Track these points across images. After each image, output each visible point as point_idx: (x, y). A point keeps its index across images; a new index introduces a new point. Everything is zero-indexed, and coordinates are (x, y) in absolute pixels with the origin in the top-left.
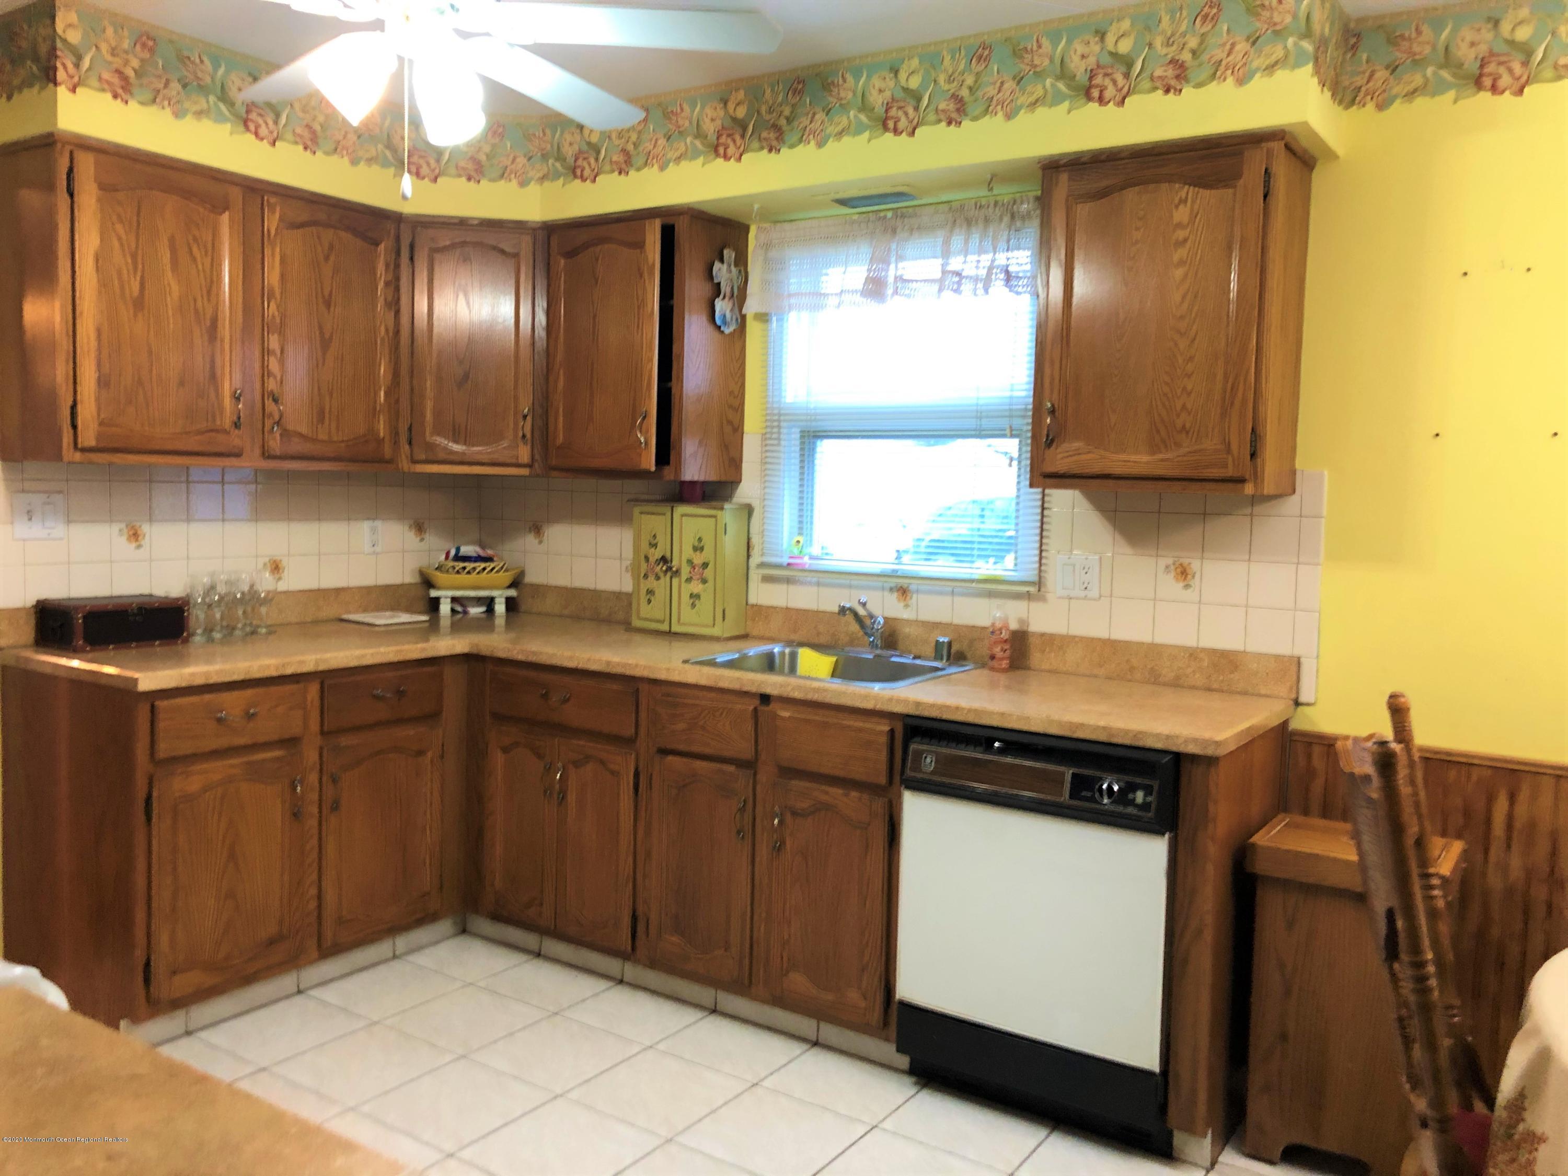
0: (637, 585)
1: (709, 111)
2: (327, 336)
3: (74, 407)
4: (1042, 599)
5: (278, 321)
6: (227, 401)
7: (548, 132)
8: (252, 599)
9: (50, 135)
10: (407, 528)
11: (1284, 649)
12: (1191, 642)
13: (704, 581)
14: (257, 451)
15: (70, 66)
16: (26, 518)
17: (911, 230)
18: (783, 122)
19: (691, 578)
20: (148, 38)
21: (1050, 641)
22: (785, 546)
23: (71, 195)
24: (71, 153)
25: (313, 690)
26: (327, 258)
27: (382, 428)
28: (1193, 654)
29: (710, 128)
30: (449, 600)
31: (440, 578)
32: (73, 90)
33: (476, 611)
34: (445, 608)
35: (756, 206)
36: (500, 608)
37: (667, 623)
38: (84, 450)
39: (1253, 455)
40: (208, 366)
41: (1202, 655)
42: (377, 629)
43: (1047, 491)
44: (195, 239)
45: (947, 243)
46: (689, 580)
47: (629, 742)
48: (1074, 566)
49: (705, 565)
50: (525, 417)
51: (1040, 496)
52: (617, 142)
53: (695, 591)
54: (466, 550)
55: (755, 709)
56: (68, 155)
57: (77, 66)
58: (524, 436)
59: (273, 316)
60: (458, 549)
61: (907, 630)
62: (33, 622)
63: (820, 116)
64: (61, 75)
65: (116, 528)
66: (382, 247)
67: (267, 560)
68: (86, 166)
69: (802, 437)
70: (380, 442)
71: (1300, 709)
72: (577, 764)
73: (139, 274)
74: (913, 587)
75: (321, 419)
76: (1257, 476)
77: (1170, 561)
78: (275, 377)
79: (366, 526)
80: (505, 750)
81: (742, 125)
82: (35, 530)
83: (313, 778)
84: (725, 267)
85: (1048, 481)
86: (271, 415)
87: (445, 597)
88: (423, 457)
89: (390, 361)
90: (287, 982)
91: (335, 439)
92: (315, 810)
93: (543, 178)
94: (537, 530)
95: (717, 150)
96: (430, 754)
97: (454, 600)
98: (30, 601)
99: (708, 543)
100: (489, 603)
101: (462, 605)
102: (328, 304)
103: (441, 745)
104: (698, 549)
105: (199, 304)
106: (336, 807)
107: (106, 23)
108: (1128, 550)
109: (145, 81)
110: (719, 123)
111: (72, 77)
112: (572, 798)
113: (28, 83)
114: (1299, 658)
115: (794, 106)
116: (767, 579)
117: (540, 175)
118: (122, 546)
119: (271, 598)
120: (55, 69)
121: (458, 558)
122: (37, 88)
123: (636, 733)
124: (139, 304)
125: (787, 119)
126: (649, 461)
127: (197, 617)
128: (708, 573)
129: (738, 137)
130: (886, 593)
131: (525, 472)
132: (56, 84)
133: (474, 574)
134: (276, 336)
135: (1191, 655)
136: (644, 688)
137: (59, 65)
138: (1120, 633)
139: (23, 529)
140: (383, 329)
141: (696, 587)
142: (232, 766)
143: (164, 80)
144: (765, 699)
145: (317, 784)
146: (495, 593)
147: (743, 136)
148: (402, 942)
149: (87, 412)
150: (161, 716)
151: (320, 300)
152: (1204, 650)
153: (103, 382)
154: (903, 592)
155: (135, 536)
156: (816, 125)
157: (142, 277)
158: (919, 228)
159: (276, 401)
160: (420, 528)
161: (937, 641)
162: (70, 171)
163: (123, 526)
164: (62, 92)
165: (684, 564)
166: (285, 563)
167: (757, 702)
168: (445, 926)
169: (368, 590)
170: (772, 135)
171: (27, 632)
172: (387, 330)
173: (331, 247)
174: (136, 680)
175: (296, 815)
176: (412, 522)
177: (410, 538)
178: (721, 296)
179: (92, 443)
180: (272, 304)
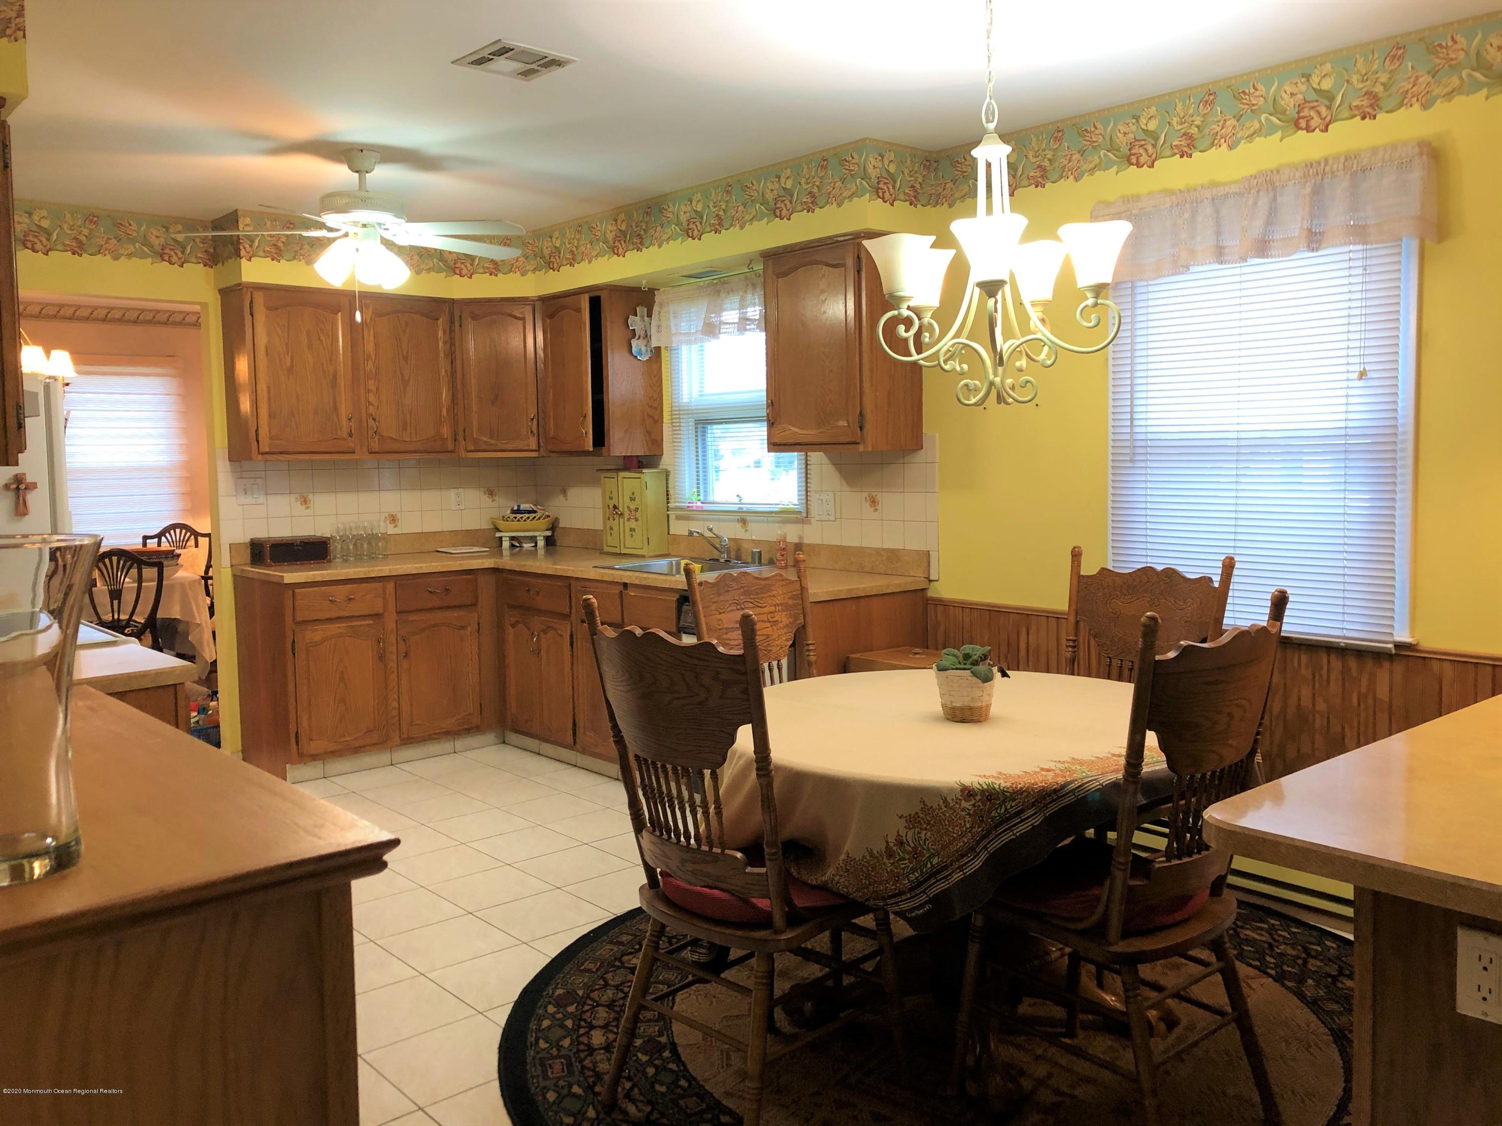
0: (605, 524)
1: (610, 228)
2: (406, 378)
3: (257, 430)
4: (810, 523)
5: (374, 371)
6: (344, 422)
7: (536, 241)
8: (372, 538)
9: (240, 285)
10: (482, 493)
11: (923, 548)
12: (877, 544)
13: (637, 520)
14: (365, 449)
15: (247, 246)
16: (243, 493)
17: (728, 293)
18: (642, 233)
19: (630, 518)
20: (291, 224)
21: (814, 549)
22: (687, 496)
23: (252, 315)
24: (251, 292)
25: (390, 586)
26: (404, 332)
27: (446, 431)
28: (878, 551)
29: (610, 236)
30: (508, 539)
31: (501, 524)
32: (250, 260)
33: (527, 546)
34: (506, 544)
35: (644, 282)
36: (541, 543)
37: (618, 548)
38: (262, 454)
39: (861, 428)
40: (332, 401)
41: (883, 553)
42: (453, 556)
43: (809, 454)
44: (321, 330)
45: (743, 299)
46: (629, 520)
47: (567, 617)
48: (822, 500)
49: (637, 509)
50: (532, 419)
51: (804, 457)
52: (568, 246)
53: (633, 527)
54: (524, 506)
55: (621, 591)
56: (250, 294)
57: (251, 246)
58: (532, 432)
59: (371, 369)
60: (519, 506)
61: (746, 546)
62: (249, 551)
63: (659, 228)
64: (243, 253)
65: (293, 497)
66: (440, 322)
67: (387, 515)
68: (259, 298)
69: (696, 424)
70: (444, 440)
71: (932, 583)
72: (545, 632)
73: (290, 354)
74: (748, 518)
75: (405, 429)
76: (863, 440)
77: (866, 494)
78: (374, 406)
79: (453, 492)
80: (513, 626)
81: (624, 233)
82: (249, 499)
83: (393, 639)
84: (638, 319)
85: (776, 447)
86: (372, 428)
87: (506, 536)
88: (472, 448)
89: (449, 390)
90: (385, 757)
91: (415, 440)
92: (395, 657)
93: (534, 270)
94: (564, 492)
95: (615, 251)
96: (469, 628)
97: (512, 538)
98: (248, 540)
99: (637, 495)
100: (533, 539)
101: (520, 543)
102: (406, 359)
103: (477, 623)
104: (632, 499)
105: (325, 366)
106: (407, 655)
107: (266, 220)
108: (848, 489)
109: (289, 247)
110: (614, 233)
111: (248, 253)
112: (543, 653)
113: (229, 257)
114: (928, 554)
115: (647, 223)
116: (679, 518)
117: (533, 267)
118: (299, 509)
119: (386, 537)
120: (240, 250)
121: (519, 511)
122: (233, 259)
123: (570, 612)
124: (290, 370)
125: (644, 230)
126: (589, 445)
127: (336, 548)
128: (638, 514)
129: (622, 242)
130: (736, 523)
131: (535, 454)
132: (241, 258)
133: (522, 522)
134: (373, 381)
135: (878, 553)
136: (573, 582)
137: (241, 247)
138: (846, 543)
139: (244, 499)
140: (443, 371)
141: (633, 524)
142: (339, 628)
143: (300, 245)
144: (625, 585)
145: (395, 642)
146: (536, 534)
147: (625, 242)
148: (459, 744)
149: (264, 432)
150: (298, 597)
151: (401, 356)
152: (883, 549)
153: (271, 416)
154: (744, 522)
155: (305, 501)
156: (657, 234)
157: (292, 357)
158: (732, 290)
159: (374, 419)
160: (491, 493)
161: (752, 552)
162: (251, 302)
163: (297, 495)
164: (244, 261)
165: (626, 509)
166: (399, 517)
167: (622, 588)
168: (490, 737)
169: (455, 532)
170: (638, 241)
171: (247, 555)
172: (446, 372)
173: (407, 324)
174: (283, 577)
175: (382, 657)
176: (486, 489)
177: (486, 500)
178: (637, 337)
179: (267, 450)
180: (370, 362)
